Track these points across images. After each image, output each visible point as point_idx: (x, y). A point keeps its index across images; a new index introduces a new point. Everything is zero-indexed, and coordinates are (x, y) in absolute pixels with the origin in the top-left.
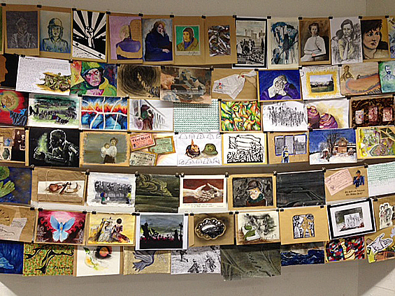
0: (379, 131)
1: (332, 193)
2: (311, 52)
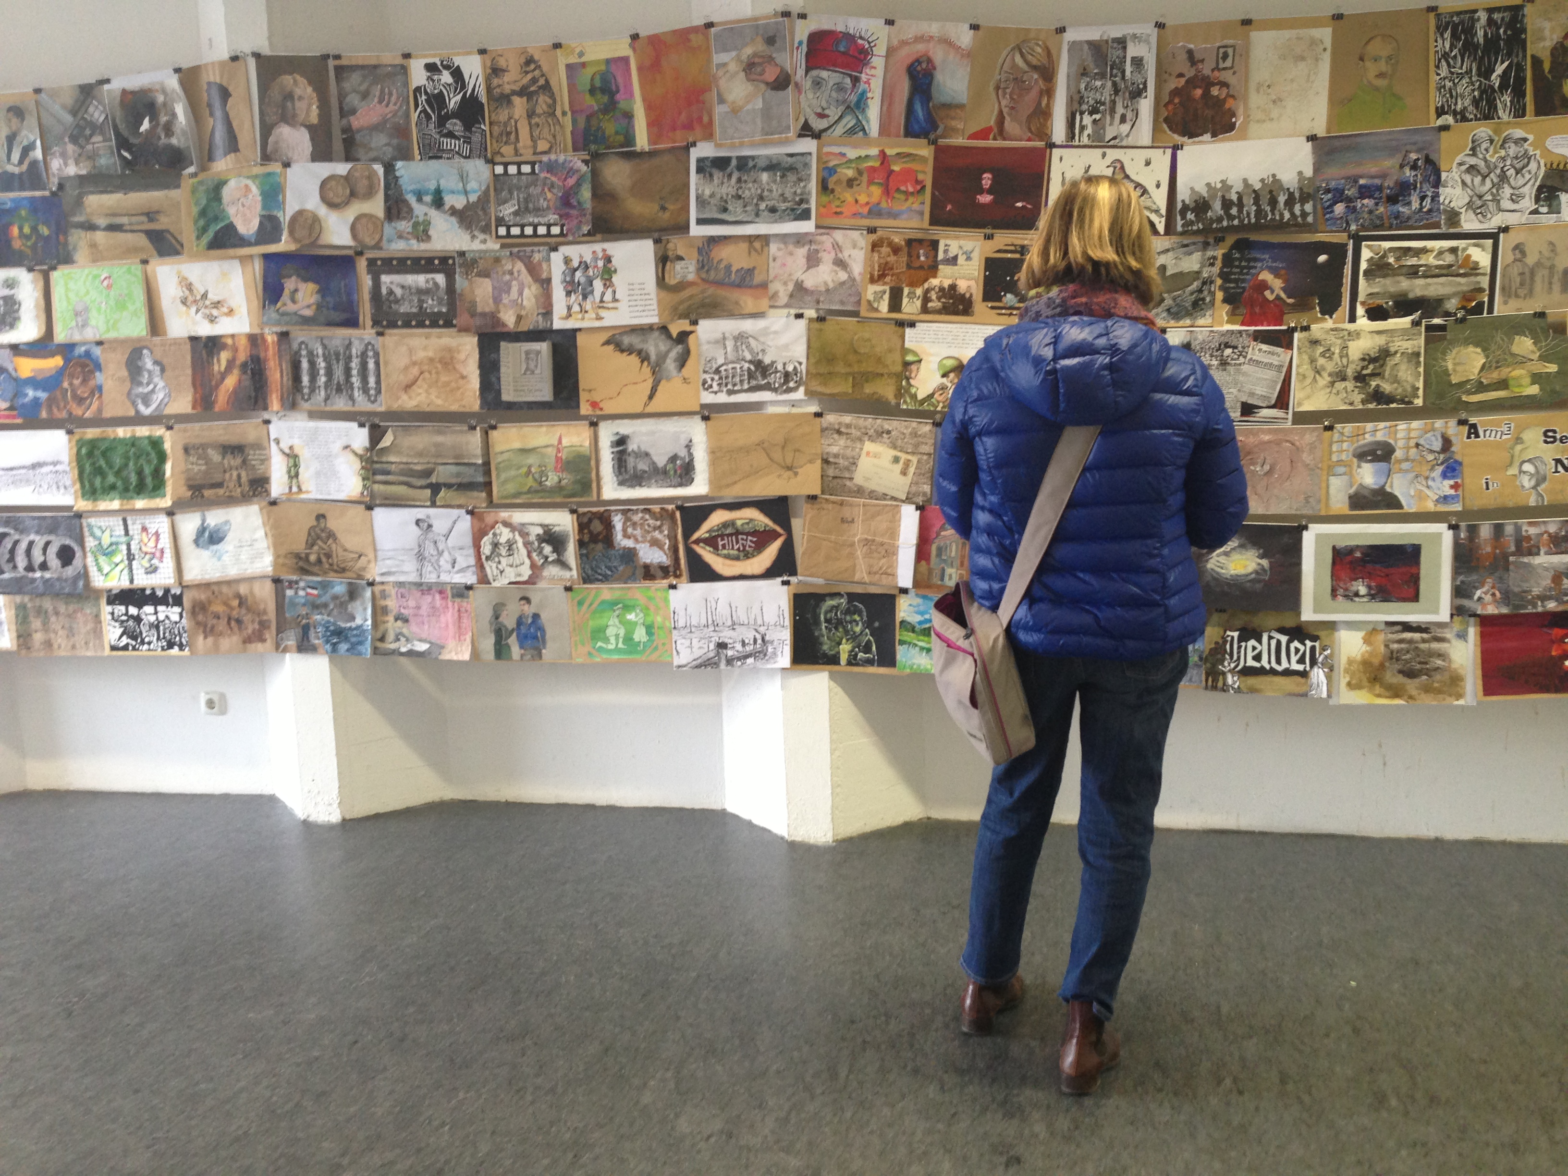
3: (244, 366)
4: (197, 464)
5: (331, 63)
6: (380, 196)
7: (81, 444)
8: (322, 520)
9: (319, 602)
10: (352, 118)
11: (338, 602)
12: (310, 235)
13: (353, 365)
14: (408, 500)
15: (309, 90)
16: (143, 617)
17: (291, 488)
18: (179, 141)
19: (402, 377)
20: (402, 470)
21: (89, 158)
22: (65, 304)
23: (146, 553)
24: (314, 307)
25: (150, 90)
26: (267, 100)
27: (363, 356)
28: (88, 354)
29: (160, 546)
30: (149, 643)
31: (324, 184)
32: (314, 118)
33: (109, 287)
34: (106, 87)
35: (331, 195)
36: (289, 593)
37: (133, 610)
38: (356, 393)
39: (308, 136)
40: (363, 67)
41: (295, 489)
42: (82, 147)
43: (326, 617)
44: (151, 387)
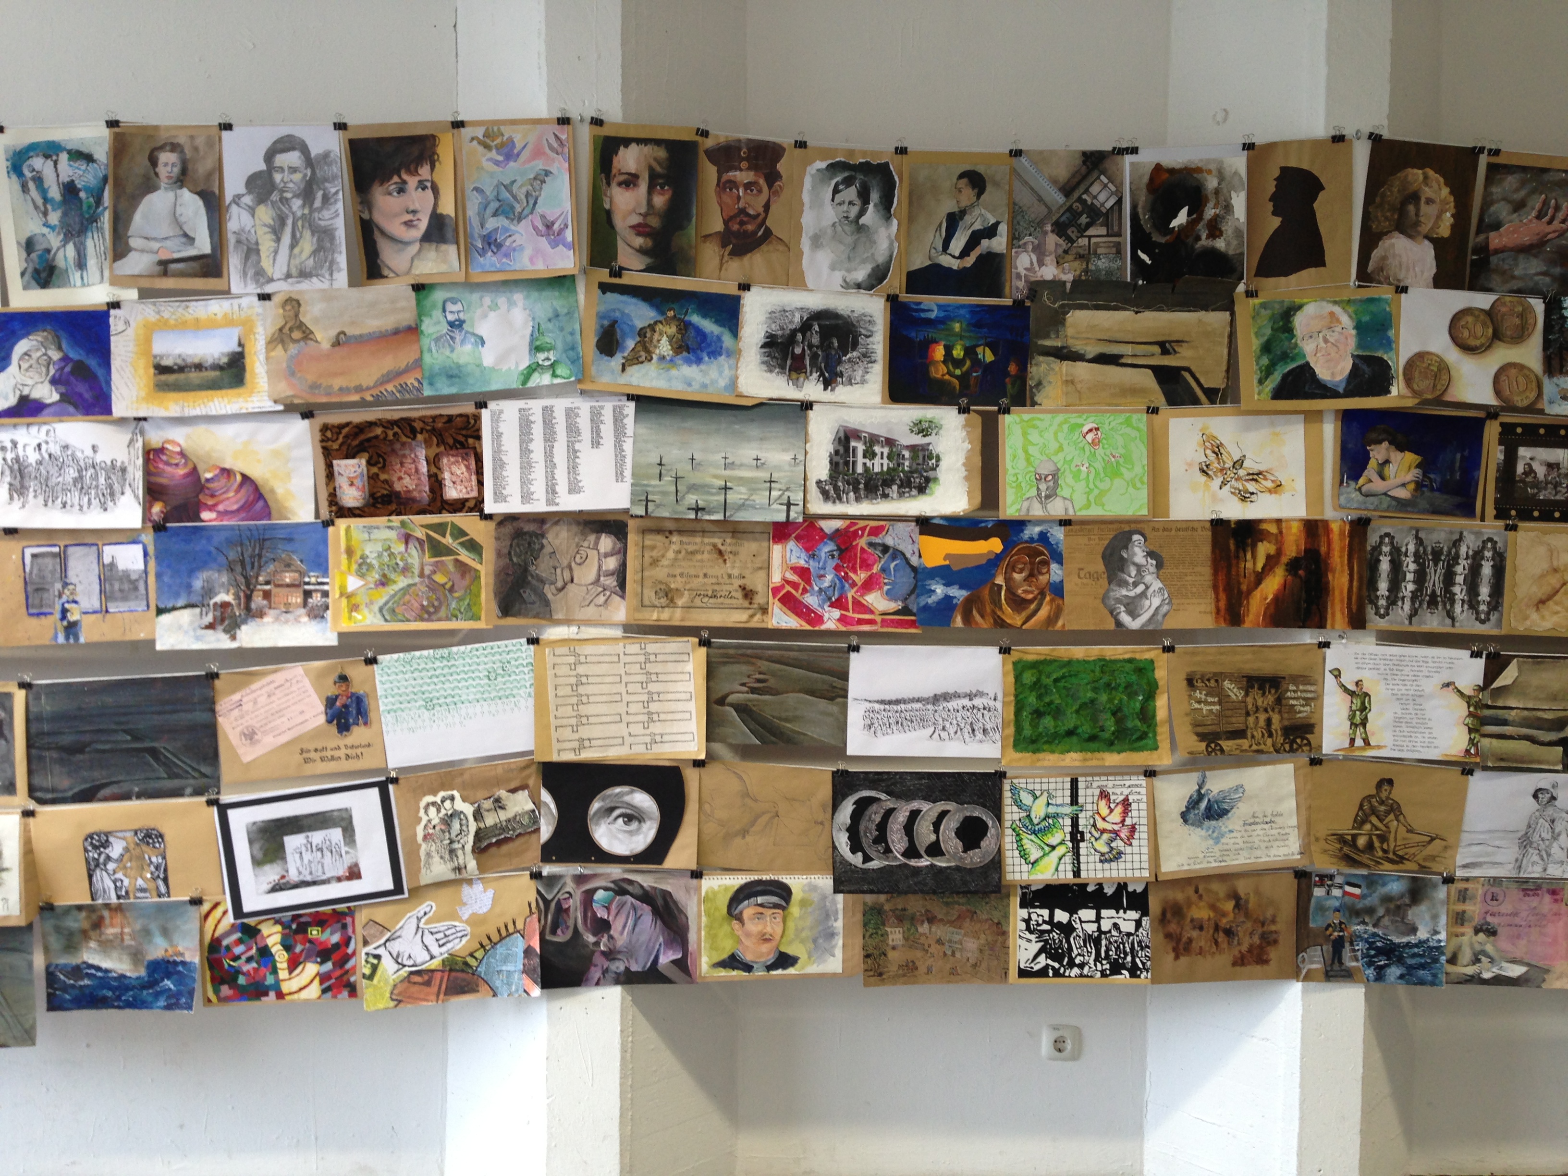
0: (420, 533)
1: (248, 754)
2: (155, 245)
3: (1293, 566)
4: (1206, 703)
5: (1483, 160)
6: (1536, 340)
7: (1020, 669)
8: (1386, 787)
9: (1360, 905)
10: (1492, 235)
11: (1392, 906)
12: (1434, 386)
13: (1459, 569)
14: (1531, 762)
15: (1445, 191)
16: (1077, 925)
17: (1352, 741)
18: (1228, 244)
19: (1534, 589)
20: (1525, 719)
21: (1080, 257)
22: (1021, 463)
23: (1103, 831)
24: (1412, 486)
25: (1199, 170)
26: (1378, 200)
27: (1477, 558)
28: (1043, 537)
29: (1128, 821)
30: (1081, 966)
31: (1456, 319)
32: (1444, 231)
33: (1095, 443)
34: (1128, 159)
35: (1466, 333)
36: (1318, 892)
37: (1061, 916)
38: (1458, 608)
39: (1432, 253)
40: (1524, 169)
41: (1359, 742)
42: (1071, 241)
43: (1370, 928)
44: (1140, 588)
